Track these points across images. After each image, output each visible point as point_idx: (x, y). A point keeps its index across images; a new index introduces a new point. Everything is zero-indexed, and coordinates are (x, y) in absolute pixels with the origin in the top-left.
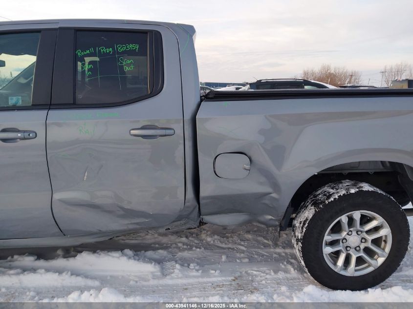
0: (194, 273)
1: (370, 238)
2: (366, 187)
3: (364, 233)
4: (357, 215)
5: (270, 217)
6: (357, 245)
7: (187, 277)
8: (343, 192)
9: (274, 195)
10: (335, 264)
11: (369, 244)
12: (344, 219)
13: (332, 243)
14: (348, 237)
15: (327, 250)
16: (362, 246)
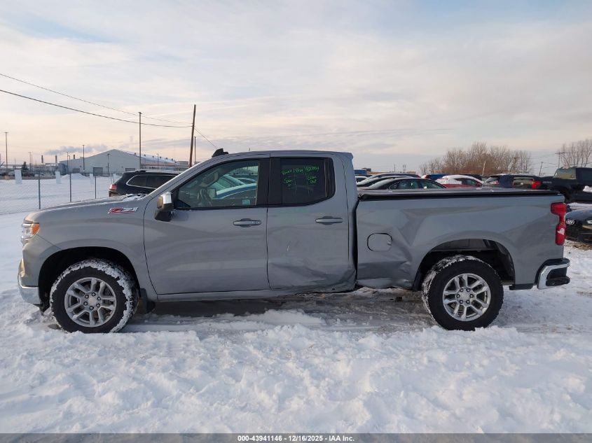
0: (351, 324)
1: (476, 294)
2: (471, 258)
3: (472, 291)
4: (465, 276)
5: (405, 280)
6: (467, 299)
7: (346, 326)
8: (454, 261)
9: (408, 263)
10: (452, 313)
11: (475, 298)
12: (456, 279)
13: (450, 297)
14: (460, 293)
15: (446, 302)
16: (471, 300)
